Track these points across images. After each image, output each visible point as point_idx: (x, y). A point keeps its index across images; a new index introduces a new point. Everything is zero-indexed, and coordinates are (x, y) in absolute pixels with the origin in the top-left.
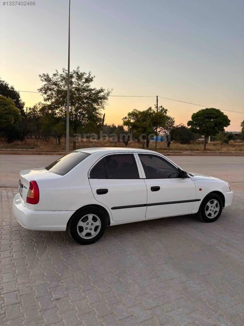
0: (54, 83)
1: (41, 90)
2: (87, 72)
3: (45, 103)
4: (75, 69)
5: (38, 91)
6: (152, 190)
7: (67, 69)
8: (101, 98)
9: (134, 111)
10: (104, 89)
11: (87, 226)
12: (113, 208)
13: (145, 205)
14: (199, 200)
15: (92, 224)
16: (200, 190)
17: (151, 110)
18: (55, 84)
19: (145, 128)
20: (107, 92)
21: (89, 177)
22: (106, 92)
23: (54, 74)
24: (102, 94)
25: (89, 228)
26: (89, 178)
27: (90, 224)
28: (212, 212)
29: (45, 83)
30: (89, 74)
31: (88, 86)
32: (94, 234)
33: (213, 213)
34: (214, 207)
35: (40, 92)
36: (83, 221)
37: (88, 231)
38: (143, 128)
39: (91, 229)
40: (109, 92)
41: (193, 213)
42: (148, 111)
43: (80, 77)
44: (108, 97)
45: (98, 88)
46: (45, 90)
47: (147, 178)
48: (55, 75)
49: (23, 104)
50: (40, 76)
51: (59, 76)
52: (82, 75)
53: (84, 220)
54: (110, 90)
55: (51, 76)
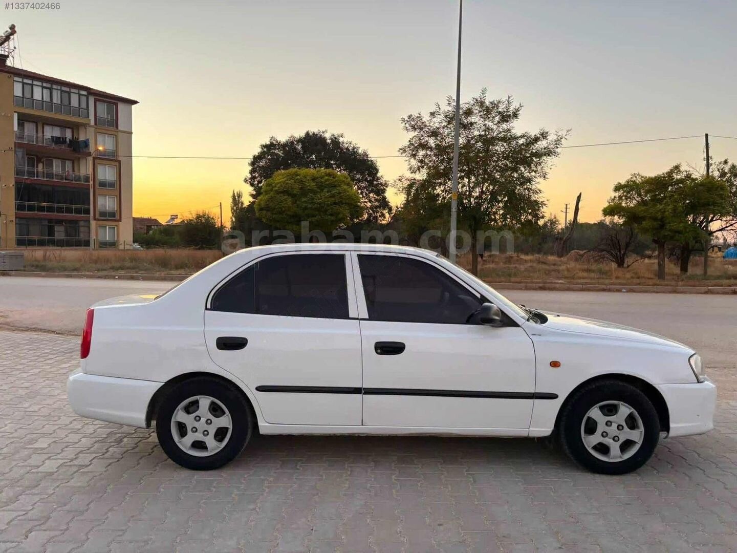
0: (433, 132)
1: (405, 151)
2: (504, 99)
3: (413, 176)
4: (477, 95)
5: (398, 154)
6: (379, 351)
7: (455, 97)
8: (538, 155)
9: (634, 179)
10: (547, 133)
11: (197, 424)
12: (261, 389)
13: (357, 391)
14: (553, 396)
15: (209, 421)
16: (555, 364)
17: (679, 171)
18: (435, 134)
19: (662, 220)
20: (555, 138)
21: (209, 306)
22: (552, 137)
23: (432, 111)
24: (542, 144)
25: (200, 430)
26: (206, 309)
27: (203, 420)
28: (611, 441)
29: (413, 134)
30: (508, 101)
31: (509, 130)
32: (214, 447)
33: (615, 448)
34: (620, 427)
35: (404, 155)
36: (188, 410)
37: (199, 436)
38: (655, 219)
39: (206, 433)
40: (559, 138)
41: (532, 435)
42: (670, 174)
43: (487, 111)
44: (558, 150)
45: (534, 132)
46: (414, 149)
47: (371, 318)
48: (432, 114)
49: (386, 184)
50: (404, 120)
51: (442, 115)
52: (495, 105)
53: (191, 409)
54: (564, 133)
55: (426, 118)
